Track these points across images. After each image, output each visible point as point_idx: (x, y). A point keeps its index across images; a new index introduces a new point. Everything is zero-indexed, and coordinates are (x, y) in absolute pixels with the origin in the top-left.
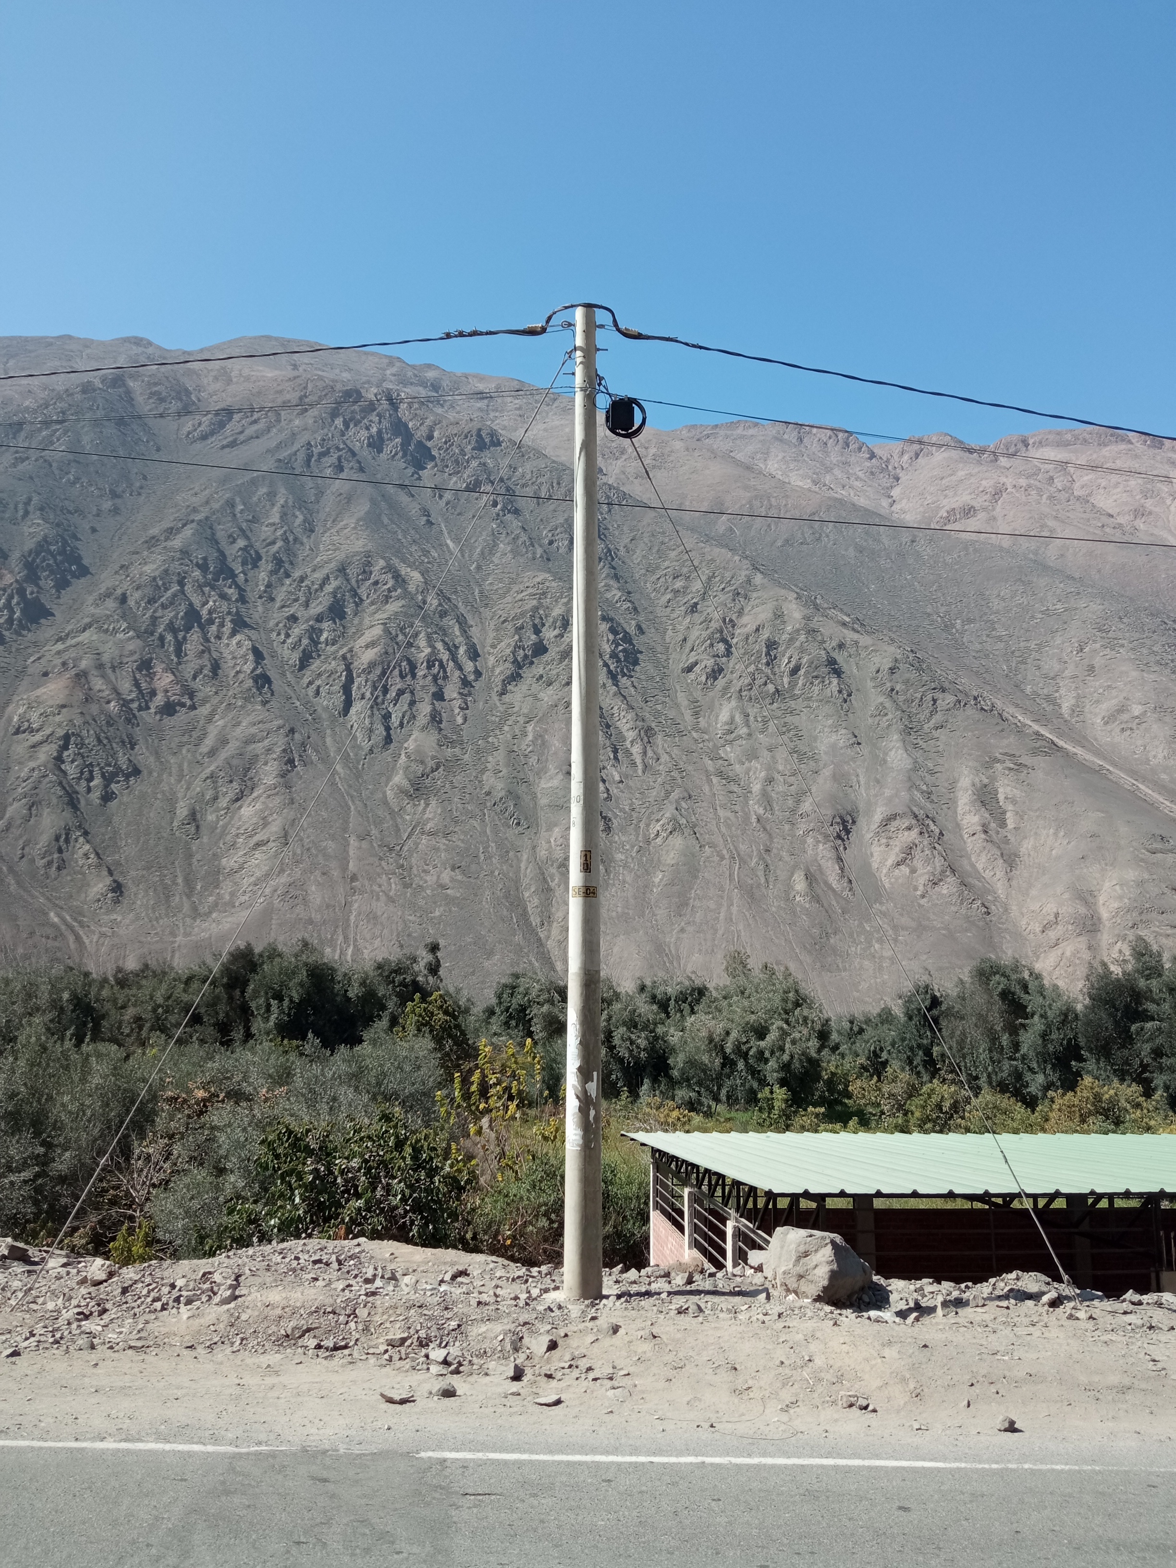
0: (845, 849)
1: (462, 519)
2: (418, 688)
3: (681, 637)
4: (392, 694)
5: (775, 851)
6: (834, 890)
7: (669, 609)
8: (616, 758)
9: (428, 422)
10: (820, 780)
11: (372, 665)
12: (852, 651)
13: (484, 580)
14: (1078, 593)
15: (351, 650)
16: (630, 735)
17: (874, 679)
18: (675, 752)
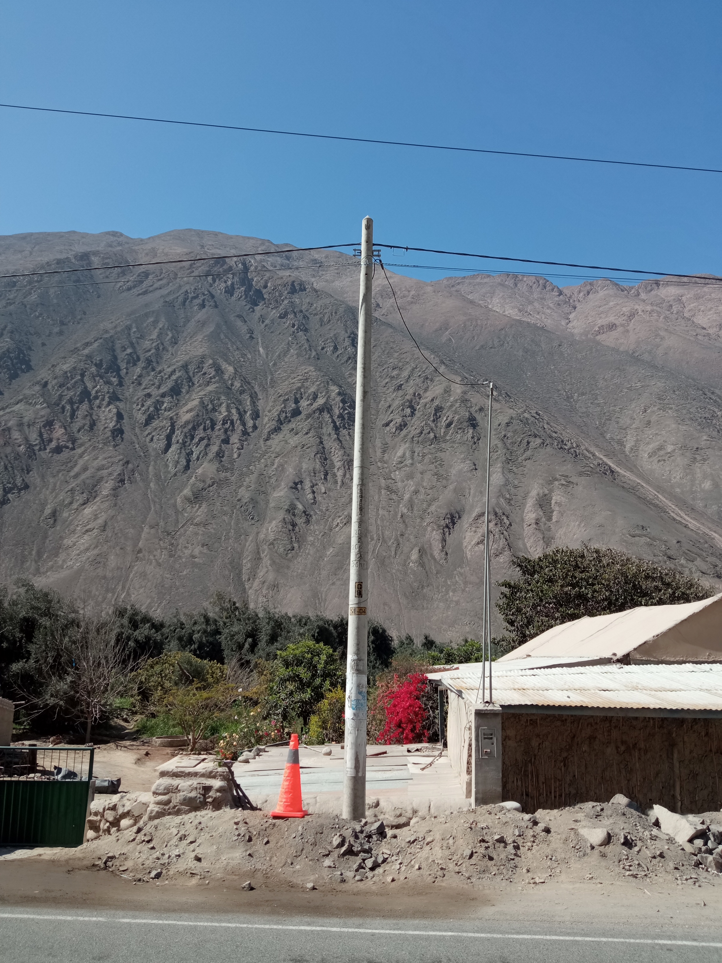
0: (450, 534)
1: (273, 335)
2: (214, 436)
3: (388, 405)
4: (196, 440)
5: (407, 535)
6: (435, 559)
7: (386, 388)
8: (325, 479)
9: (265, 278)
10: (446, 492)
11: (187, 423)
13: (276, 372)
14: (652, 376)
15: (177, 414)
16: (338, 464)
17: (496, 429)
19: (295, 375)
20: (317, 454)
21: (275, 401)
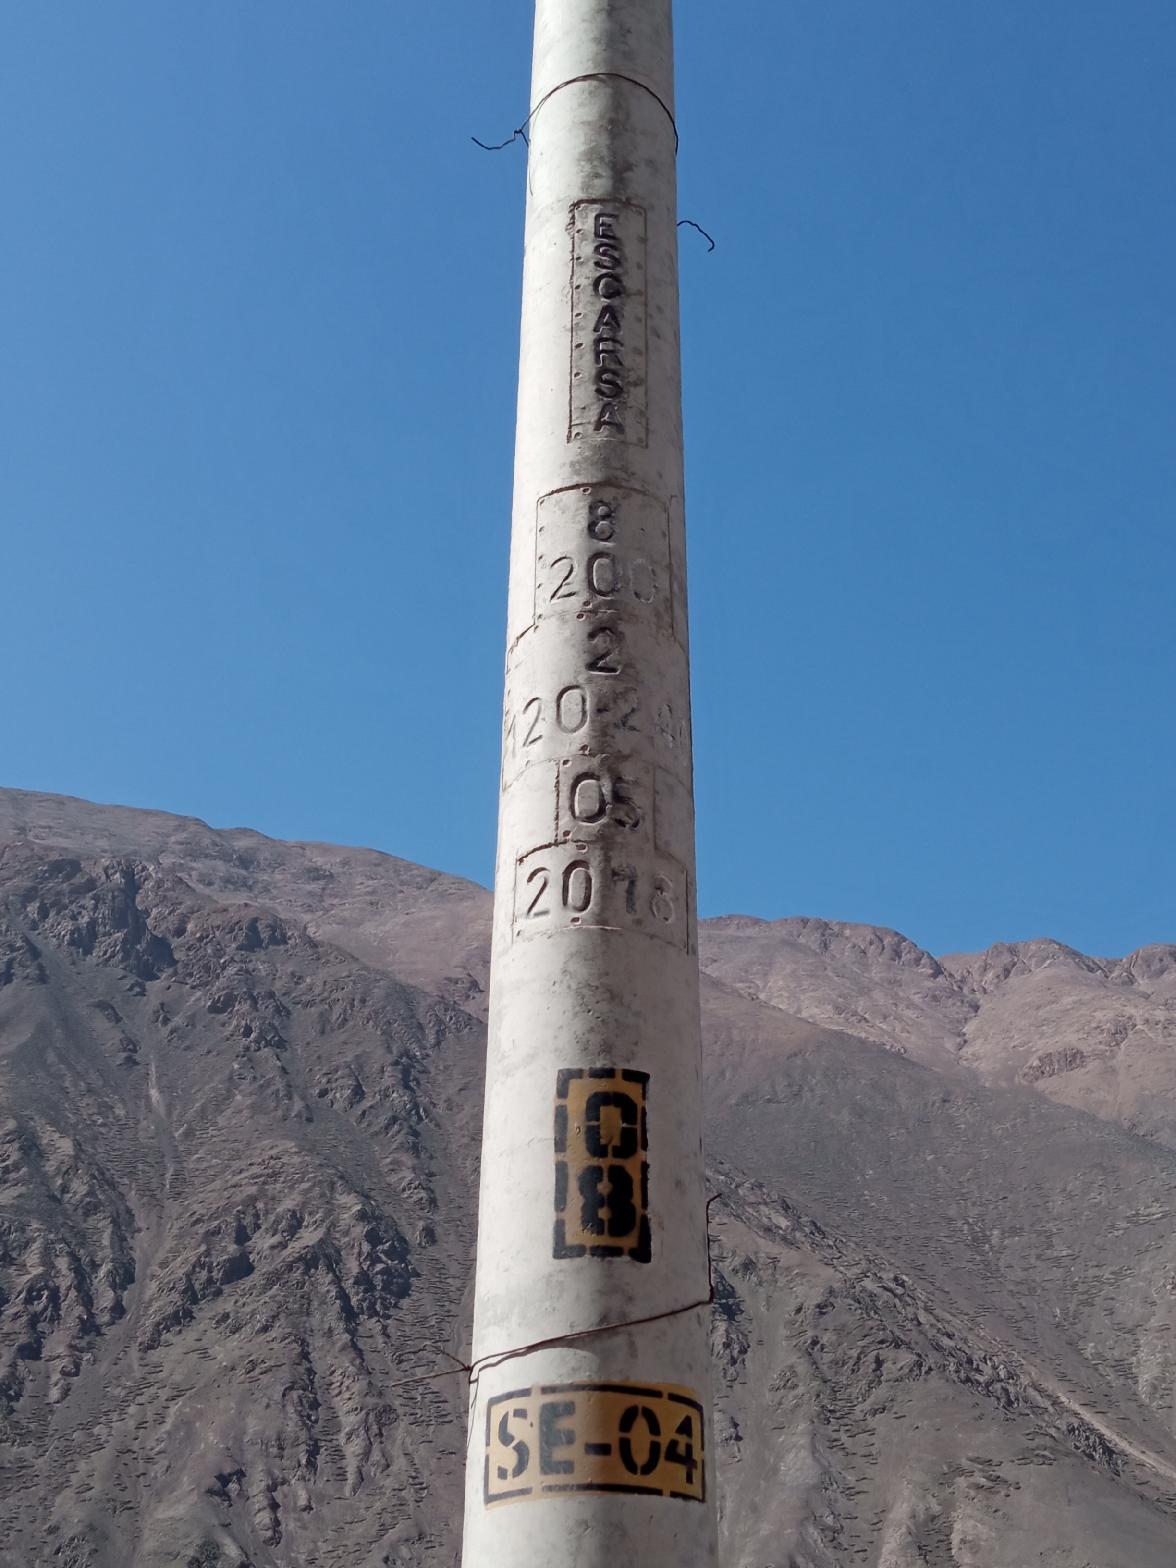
1: (190, 1054)
8: (311, 1464)
9: (182, 909)
12: (765, 1275)
13: (190, 1154)
16: (349, 1421)
17: (791, 1323)
18: (422, 1452)
19: (243, 1164)
20: (290, 1389)
21: (180, 1237)
